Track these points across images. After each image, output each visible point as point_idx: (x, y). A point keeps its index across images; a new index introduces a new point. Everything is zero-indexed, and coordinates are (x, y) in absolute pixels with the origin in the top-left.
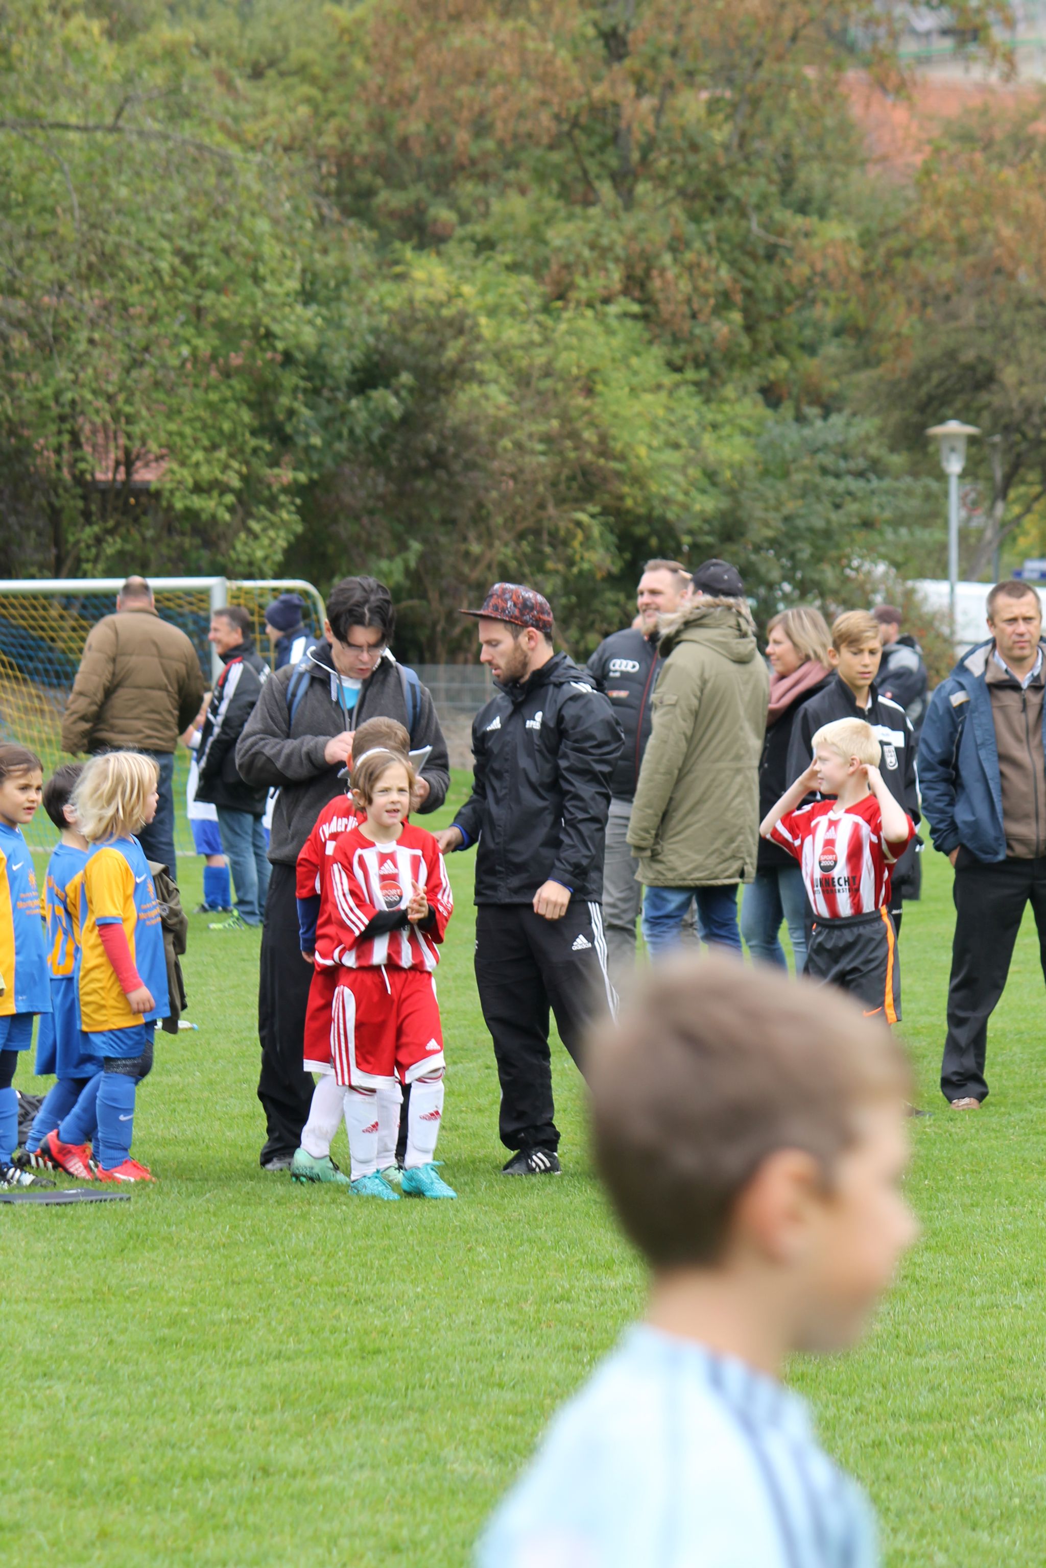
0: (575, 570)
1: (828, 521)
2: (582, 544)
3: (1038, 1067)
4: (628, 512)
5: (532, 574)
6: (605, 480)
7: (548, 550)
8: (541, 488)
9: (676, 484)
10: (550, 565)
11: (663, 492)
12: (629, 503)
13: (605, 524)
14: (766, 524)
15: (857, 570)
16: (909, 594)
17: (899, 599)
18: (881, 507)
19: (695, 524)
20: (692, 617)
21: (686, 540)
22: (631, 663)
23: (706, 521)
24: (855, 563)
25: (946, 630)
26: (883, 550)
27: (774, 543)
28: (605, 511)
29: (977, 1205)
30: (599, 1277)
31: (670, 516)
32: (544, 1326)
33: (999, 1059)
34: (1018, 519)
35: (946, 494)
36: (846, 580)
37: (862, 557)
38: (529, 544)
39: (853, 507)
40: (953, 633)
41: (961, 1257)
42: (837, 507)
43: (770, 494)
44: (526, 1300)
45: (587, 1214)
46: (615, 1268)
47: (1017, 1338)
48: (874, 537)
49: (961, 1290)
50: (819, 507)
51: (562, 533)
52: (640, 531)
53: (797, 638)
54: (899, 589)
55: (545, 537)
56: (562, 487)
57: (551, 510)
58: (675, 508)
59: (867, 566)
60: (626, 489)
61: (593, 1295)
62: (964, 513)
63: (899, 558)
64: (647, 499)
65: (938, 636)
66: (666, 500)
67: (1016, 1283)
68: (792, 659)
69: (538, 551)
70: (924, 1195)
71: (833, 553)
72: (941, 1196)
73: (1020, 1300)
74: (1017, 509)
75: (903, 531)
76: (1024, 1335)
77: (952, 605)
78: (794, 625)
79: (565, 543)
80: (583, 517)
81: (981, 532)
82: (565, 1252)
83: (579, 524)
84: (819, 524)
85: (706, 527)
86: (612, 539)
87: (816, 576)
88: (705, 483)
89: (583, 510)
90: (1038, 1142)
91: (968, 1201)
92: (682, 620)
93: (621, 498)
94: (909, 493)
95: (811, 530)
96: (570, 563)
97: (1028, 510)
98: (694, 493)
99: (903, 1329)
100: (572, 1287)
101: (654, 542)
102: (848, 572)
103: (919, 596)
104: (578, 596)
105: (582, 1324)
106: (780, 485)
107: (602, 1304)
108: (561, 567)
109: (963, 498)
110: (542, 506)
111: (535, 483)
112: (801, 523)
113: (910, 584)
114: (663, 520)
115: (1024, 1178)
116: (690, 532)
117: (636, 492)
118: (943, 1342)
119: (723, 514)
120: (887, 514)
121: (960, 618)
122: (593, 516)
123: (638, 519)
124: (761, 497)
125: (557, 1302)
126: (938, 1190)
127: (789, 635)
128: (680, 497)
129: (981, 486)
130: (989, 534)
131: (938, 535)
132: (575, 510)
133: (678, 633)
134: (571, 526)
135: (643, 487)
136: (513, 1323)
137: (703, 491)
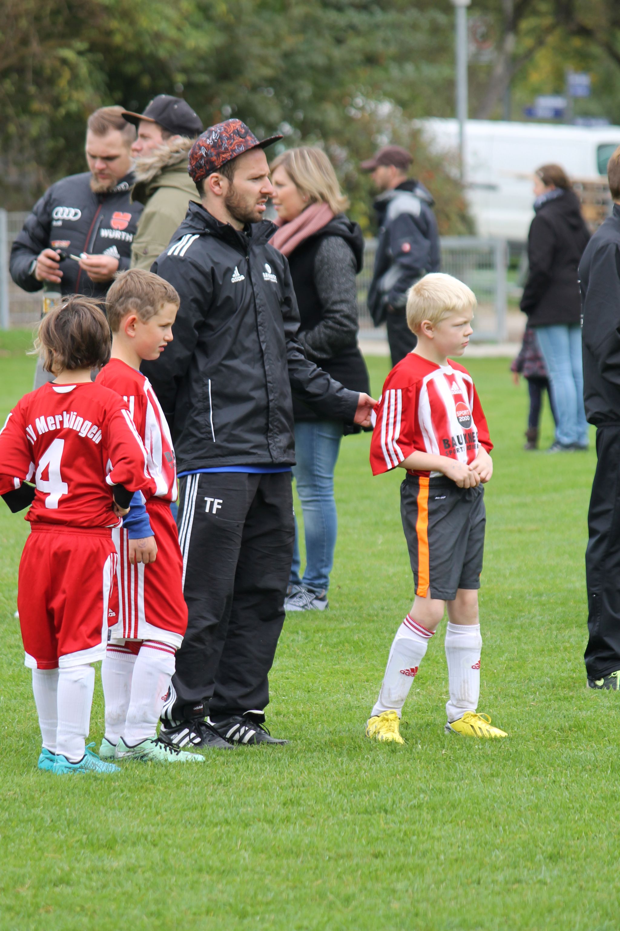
0: (62, 111)
1: (330, 58)
2: (70, 83)
3: (559, 629)
4: (118, 48)
5: (18, 115)
6: (92, 14)
7: (32, 89)
8: (24, 23)
9: (167, 19)
10: (36, 106)
11: (156, 27)
12: (118, 39)
13: (93, 63)
14: (264, 61)
15: (362, 109)
16: (416, 134)
17: (406, 139)
18: (386, 41)
19: (189, 62)
20: (171, 161)
21: (180, 79)
22: (73, 211)
23: (201, 58)
24: (359, 101)
25: (454, 172)
26: (388, 87)
27: (272, 82)
28: (93, 48)
29: (497, 776)
30: (100, 858)
31: (162, 53)
32: (42, 911)
33: (518, 622)
34: (529, 54)
35: (453, 27)
36: (348, 120)
37: (367, 96)
38: (13, 84)
39: (356, 42)
40: (462, 175)
41: (481, 830)
42: (339, 41)
43: (268, 29)
44: (23, 884)
45: (87, 792)
46: (118, 848)
47: (542, 915)
48: (378, 74)
49: (482, 865)
50: (320, 43)
51: (48, 72)
52: (131, 68)
53: (301, 180)
54: (404, 130)
55: (29, 76)
56: (47, 21)
57: (35, 47)
58: (167, 45)
59: (372, 104)
60: (114, 24)
61: (94, 876)
62: (473, 48)
63: (405, 95)
64: (138, 35)
65: (448, 179)
66: (158, 37)
67: (539, 857)
68: (296, 202)
69: (21, 90)
70: (443, 765)
71: (335, 92)
72: (460, 766)
73: (544, 874)
74: (528, 42)
75: (409, 68)
76: (550, 911)
77: (461, 146)
78: (297, 167)
79: (51, 81)
80: (68, 54)
81: (490, 68)
82: (63, 833)
83: (64, 62)
84: (320, 60)
85: (202, 65)
86: (100, 77)
87: (317, 116)
88: (198, 17)
89: (69, 46)
90: (559, 709)
91: (488, 771)
92: (160, 165)
93: (109, 33)
94: (414, 27)
95: (312, 67)
96: (57, 103)
97: (540, 42)
98: (188, 29)
99: (422, 907)
100: (72, 869)
101: (146, 81)
102: (353, 112)
103: (425, 137)
104: (66, 138)
105: (82, 908)
106: (279, 19)
107: (104, 886)
108: (47, 108)
109: (472, 32)
110: (25, 42)
111: (17, 17)
112: (301, 60)
113: (417, 123)
114: (153, 57)
115: (546, 746)
116: (185, 70)
117: (125, 26)
118: (464, 921)
119: (218, 51)
120: (393, 50)
121: (469, 159)
122: (80, 53)
123: (129, 57)
124: (257, 32)
125: (55, 885)
126: (457, 760)
127: (292, 177)
128: (172, 33)
129: (491, 18)
130: (500, 70)
131: (446, 71)
132: (62, 46)
133: (155, 178)
134: (58, 64)
135: (132, 23)
136: (9, 909)
137: (196, 26)
